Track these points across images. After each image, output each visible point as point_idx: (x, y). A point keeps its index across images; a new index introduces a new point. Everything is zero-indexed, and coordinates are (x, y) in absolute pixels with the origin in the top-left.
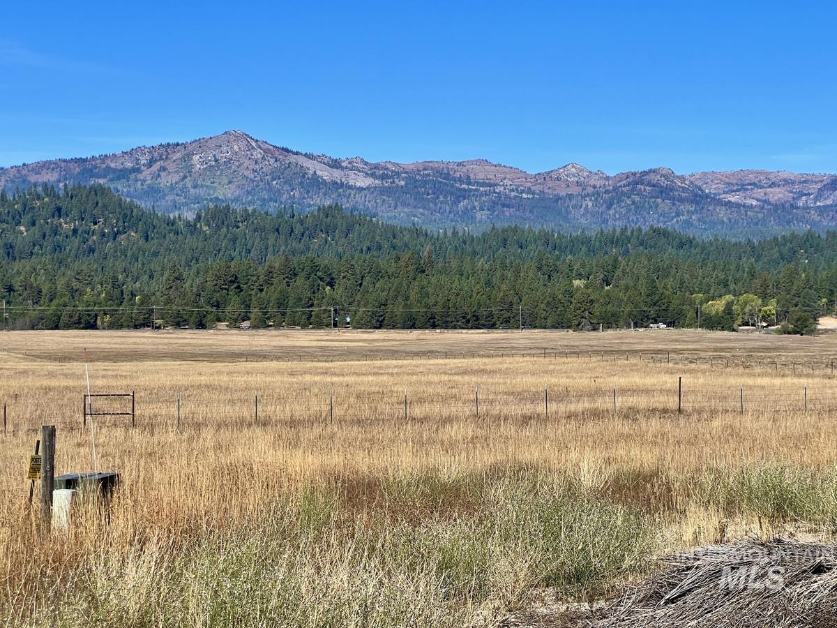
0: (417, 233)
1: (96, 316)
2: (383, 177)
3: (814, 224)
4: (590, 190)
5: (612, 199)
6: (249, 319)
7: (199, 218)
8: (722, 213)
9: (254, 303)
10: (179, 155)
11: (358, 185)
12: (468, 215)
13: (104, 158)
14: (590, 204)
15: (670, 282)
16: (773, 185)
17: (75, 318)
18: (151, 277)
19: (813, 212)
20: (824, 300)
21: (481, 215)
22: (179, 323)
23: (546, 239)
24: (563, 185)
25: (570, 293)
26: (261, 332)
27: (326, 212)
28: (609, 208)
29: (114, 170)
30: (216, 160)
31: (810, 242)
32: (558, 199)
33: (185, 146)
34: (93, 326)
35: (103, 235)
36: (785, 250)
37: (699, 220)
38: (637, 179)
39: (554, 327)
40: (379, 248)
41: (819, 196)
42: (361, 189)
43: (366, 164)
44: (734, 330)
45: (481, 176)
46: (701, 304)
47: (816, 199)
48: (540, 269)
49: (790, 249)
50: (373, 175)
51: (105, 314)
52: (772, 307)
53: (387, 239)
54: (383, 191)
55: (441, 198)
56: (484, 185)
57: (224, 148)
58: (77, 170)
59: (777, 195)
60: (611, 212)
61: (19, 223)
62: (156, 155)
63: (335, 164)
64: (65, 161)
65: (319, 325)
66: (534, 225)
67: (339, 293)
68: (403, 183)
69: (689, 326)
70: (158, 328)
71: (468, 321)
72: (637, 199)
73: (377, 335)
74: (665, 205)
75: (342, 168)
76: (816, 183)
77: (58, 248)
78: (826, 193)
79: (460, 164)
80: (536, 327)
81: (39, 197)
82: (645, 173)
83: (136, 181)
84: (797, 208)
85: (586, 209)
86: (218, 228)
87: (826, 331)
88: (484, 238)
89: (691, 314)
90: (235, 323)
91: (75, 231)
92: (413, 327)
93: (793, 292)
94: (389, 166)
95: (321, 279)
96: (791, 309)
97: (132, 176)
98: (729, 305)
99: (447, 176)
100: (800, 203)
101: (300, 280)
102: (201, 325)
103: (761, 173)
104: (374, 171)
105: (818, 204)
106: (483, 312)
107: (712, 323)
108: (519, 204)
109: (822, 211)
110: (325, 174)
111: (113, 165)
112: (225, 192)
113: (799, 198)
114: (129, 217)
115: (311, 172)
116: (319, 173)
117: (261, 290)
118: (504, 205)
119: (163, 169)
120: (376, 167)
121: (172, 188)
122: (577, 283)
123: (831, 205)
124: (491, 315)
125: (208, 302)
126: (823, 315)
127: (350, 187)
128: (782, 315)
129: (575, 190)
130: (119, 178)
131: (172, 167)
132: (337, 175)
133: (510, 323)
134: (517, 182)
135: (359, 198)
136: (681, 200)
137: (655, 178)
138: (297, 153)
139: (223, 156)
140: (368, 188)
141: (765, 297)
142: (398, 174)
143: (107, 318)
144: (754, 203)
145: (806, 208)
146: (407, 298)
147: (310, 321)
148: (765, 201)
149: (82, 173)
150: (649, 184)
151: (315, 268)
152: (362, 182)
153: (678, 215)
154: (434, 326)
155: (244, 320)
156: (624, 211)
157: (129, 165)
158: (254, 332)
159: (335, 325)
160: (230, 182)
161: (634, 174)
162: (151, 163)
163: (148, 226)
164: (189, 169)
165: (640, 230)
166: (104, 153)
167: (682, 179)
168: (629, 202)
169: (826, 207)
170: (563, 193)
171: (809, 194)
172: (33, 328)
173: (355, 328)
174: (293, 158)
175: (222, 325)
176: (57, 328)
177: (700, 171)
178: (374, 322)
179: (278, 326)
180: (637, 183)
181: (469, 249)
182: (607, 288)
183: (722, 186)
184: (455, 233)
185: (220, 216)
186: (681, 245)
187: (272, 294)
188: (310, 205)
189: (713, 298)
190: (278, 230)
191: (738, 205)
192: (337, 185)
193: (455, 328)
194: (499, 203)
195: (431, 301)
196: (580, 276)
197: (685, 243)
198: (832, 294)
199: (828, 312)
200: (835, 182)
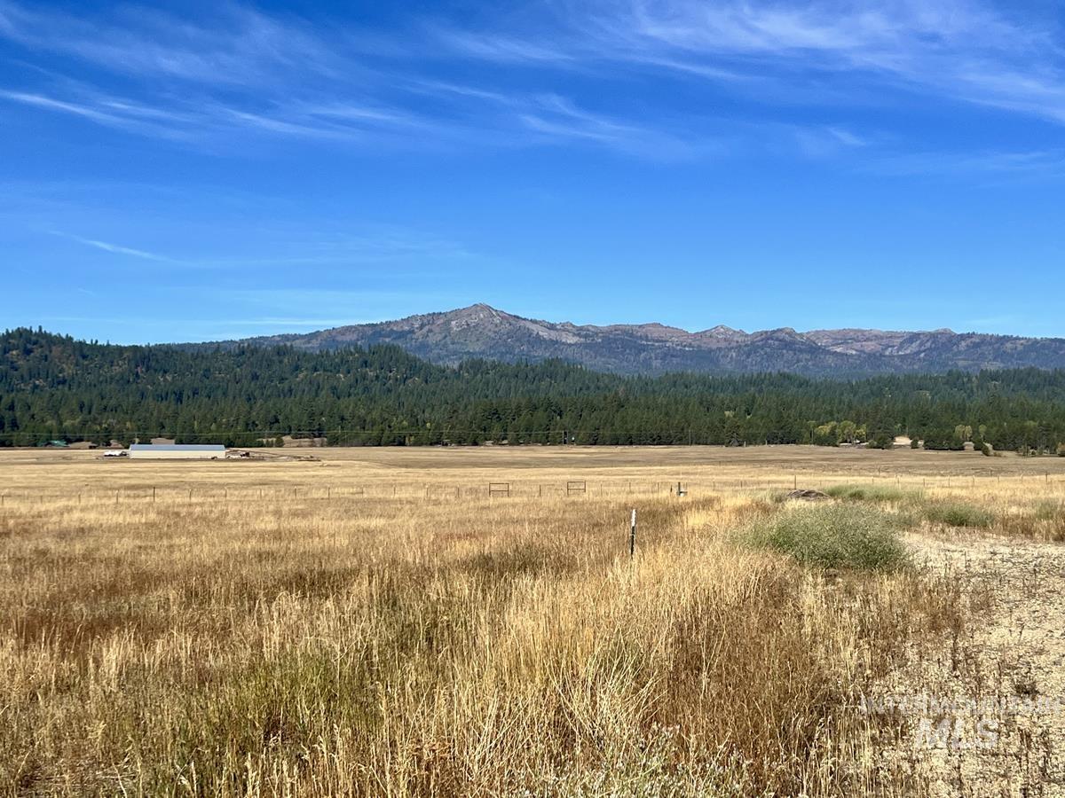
0: (614, 378)
1: (405, 437)
2: (586, 336)
4: (734, 344)
5: (750, 350)
6: (506, 438)
7: (461, 367)
8: (830, 360)
9: (509, 428)
10: (442, 321)
11: (568, 342)
12: (647, 364)
13: (389, 323)
14: (734, 354)
15: (792, 412)
16: (868, 340)
17: (392, 439)
18: (433, 409)
19: (896, 359)
20: (899, 425)
21: (656, 363)
22: (460, 442)
23: (703, 381)
24: (715, 341)
25: (723, 421)
26: (516, 447)
27: (550, 363)
28: (748, 357)
29: (396, 332)
30: (468, 325)
31: (892, 382)
32: (710, 351)
33: (445, 314)
34: (402, 444)
35: (397, 380)
36: (875, 388)
37: (813, 365)
38: (768, 336)
39: (712, 444)
40: (588, 388)
41: (901, 347)
42: (570, 345)
43: (574, 326)
44: (837, 446)
45: (656, 335)
46: (814, 427)
47: (898, 350)
48: (701, 403)
49: (878, 388)
50: (579, 335)
51: (411, 436)
52: (863, 431)
53: (593, 382)
54: (586, 346)
55: (628, 351)
56: (657, 341)
57: (473, 316)
58: (371, 332)
59: (870, 346)
60: (750, 360)
61: (338, 372)
62: (425, 321)
63: (552, 327)
64: (361, 326)
65: (554, 443)
66: (693, 371)
67: (567, 420)
68: (600, 340)
69: (806, 443)
70: (446, 445)
71: (654, 440)
72: (768, 350)
73: (593, 449)
74: (788, 355)
75: (557, 330)
76: (898, 338)
77: (366, 389)
79: (640, 326)
80: (699, 444)
81: (352, 354)
82: (774, 332)
83: (412, 339)
84: (884, 356)
85: (731, 358)
86: (476, 375)
87: (900, 446)
88: (660, 381)
89: (807, 435)
90: (498, 442)
91: (377, 377)
92: (617, 444)
93: (878, 419)
94: (590, 328)
95: (555, 412)
96: (877, 431)
97: (409, 336)
98: (833, 429)
99: (632, 335)
100: (887, 353)
101: (540, 413)
102: (475, 444)
103: (859, 331)
104: (579, 331)
105: (900, 353)
106: (664, 434)
107: (821, 441)
108: (683, 354)
109: (903, 358)
110: (544, 334)
111: (395, 329)
112: (475, 347)
113: (886, 349)
114: (414, 367)
115: (535, 333)
116: (541, 333)
117: (514, 419)
118: (672, 356)
119: (430, 331)
120: (581, 329)
121: (437, 345)
122: (727, 413)
123: (909, 354)
124: (670, 436)
125: (479, 427)
126: (899, 435)
127: (563, 343)
128: (869, 436)
129: (723, 345)
130: (400, 337)
131: (437, 330)
132: (553, 335)
133: (681, 441)
134: (681, 339)
135: (569, 351)
136: (801, 351)
137: (781, 335)
138: (525, 319)
139: (473, 322)
140: (575, 344)
141: (858, 423)
142: (597, 334)
143: (412, 438)
144: (854, 352)
145: (891, 356)
146: (613, 425)
147: (547, 441)
148: (861, 351)
149: (374, 334)
150: (777, 339)
151: (550, 405)
152: (572, 340)
153: (798, 361)
154: (631, 444)
155: (503, 440)
156: (759, 359)
157: (406, 328)
158: (511, 447)
159: (565, 443)
160: (478, 340)
161: (766, 332)
162: (421, 327)
163: (428, 373)
164: (449, 330)
165: (770, 373)
166: (388, 320)
167: (801, 335)
168: (762, 353)
169: (905, 355)
170: (714, 347)
171: (893, 346)
172: (364, 446)
173: (578, 445)
174: (522, 323)
175: (489, 443)
176: (379, 445)
177: (814, 330)
178: (591, 440)
179: (527, 443)
180: (768, 339)
181: (650, 389)
182: (748, 417)
183: (831, 340)
184: (640, 377)
185: (476, 366)
186: (800, 385)
187: (521, 422)
188: (535, 357)
189: (823, 424)
190: (517, 376)
191: (841, 354)
192: (554, 342)
193: (645, 444)
194: (668, 354)
195: (629, 427)
196: (729, 409)
197: (803, 384)
198: (904, 420)
199: (901, 434)
200: (913, 337)
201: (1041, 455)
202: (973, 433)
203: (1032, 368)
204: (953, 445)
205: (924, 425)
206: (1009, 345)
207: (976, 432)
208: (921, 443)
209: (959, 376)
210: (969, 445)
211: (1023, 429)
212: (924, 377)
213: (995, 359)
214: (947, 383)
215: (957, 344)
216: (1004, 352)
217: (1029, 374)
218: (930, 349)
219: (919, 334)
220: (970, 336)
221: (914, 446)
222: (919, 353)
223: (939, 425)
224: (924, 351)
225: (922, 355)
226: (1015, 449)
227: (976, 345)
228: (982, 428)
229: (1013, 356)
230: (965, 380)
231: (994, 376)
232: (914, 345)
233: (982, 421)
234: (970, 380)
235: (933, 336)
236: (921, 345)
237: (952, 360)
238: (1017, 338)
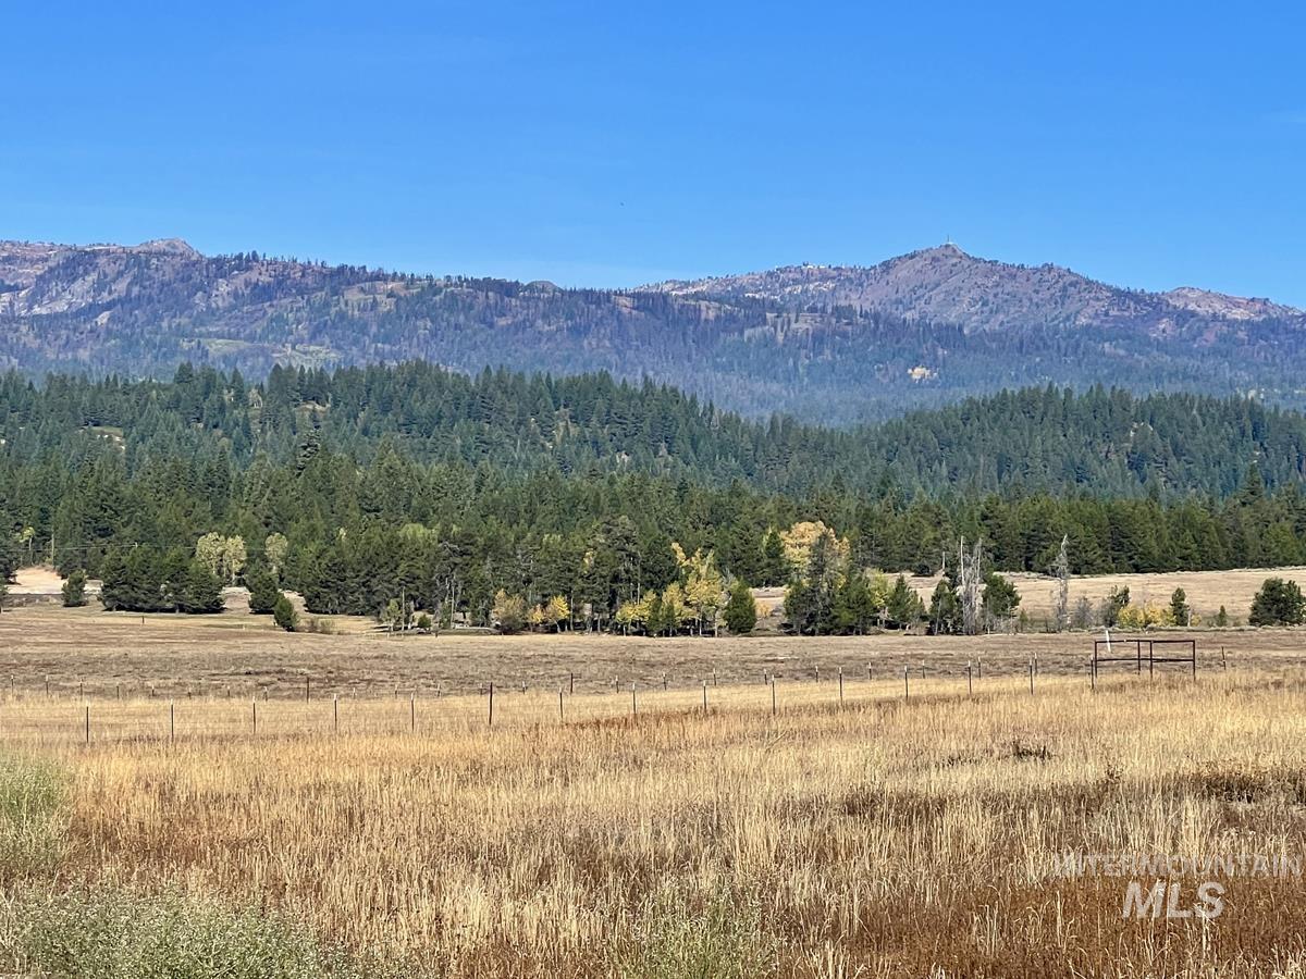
3: (26, 356)
19: (24, 329)
20: (29, 531)
41: (39, 292)
47: (32, 301)
76: (33, 262)
78: (55, 287)
87: (30, 599)
105: (37, 310)
109: (44, 326)
123: (64, 315)
126: (27, 564)
169: (56, 317)
171: (15, 289)
198: (44, 516)
199: (35, 558)
200: (77, 263)
201: (445, 627)
202: (250, 561)
203: (421, 367)
204: (188, 594)
205: (105, 533)
206: (353, 295)
207: (256, 556)
208: (93, 588)
209: (211, 383)
210: (237, 597)
211: (395, 547)
212: (109, 386)
213: (313, 338)
214: (175, 404)
215: (206, 288)
216: (342, 316)
217: (411, 385)
218: (125, 301)
219: (95, 254)
220: (245, 263)
221: (73, 598)
222: (93, 310)
223: (148, 533)
224: (109, 306)
225: (103, 318)
226: (372, 609)
227: (262, 293)
228: (276, 546)
229: (364, 330)
230: (228, 396)
231: (313, 388)
232: (78, 286)
233: (277, 522)
234: (240, 396)
235: (137, 262)
236: (100, 287)
237: (190, 336)
238: (379, 277)
